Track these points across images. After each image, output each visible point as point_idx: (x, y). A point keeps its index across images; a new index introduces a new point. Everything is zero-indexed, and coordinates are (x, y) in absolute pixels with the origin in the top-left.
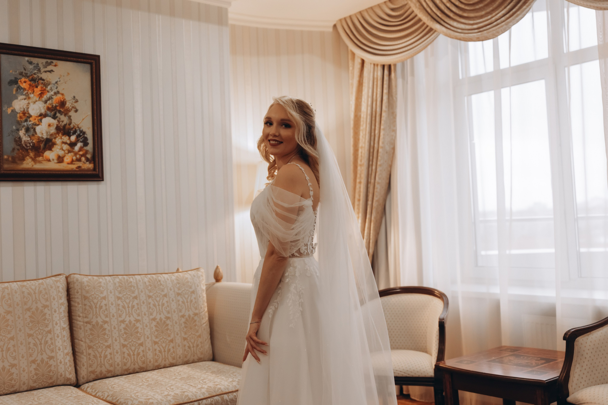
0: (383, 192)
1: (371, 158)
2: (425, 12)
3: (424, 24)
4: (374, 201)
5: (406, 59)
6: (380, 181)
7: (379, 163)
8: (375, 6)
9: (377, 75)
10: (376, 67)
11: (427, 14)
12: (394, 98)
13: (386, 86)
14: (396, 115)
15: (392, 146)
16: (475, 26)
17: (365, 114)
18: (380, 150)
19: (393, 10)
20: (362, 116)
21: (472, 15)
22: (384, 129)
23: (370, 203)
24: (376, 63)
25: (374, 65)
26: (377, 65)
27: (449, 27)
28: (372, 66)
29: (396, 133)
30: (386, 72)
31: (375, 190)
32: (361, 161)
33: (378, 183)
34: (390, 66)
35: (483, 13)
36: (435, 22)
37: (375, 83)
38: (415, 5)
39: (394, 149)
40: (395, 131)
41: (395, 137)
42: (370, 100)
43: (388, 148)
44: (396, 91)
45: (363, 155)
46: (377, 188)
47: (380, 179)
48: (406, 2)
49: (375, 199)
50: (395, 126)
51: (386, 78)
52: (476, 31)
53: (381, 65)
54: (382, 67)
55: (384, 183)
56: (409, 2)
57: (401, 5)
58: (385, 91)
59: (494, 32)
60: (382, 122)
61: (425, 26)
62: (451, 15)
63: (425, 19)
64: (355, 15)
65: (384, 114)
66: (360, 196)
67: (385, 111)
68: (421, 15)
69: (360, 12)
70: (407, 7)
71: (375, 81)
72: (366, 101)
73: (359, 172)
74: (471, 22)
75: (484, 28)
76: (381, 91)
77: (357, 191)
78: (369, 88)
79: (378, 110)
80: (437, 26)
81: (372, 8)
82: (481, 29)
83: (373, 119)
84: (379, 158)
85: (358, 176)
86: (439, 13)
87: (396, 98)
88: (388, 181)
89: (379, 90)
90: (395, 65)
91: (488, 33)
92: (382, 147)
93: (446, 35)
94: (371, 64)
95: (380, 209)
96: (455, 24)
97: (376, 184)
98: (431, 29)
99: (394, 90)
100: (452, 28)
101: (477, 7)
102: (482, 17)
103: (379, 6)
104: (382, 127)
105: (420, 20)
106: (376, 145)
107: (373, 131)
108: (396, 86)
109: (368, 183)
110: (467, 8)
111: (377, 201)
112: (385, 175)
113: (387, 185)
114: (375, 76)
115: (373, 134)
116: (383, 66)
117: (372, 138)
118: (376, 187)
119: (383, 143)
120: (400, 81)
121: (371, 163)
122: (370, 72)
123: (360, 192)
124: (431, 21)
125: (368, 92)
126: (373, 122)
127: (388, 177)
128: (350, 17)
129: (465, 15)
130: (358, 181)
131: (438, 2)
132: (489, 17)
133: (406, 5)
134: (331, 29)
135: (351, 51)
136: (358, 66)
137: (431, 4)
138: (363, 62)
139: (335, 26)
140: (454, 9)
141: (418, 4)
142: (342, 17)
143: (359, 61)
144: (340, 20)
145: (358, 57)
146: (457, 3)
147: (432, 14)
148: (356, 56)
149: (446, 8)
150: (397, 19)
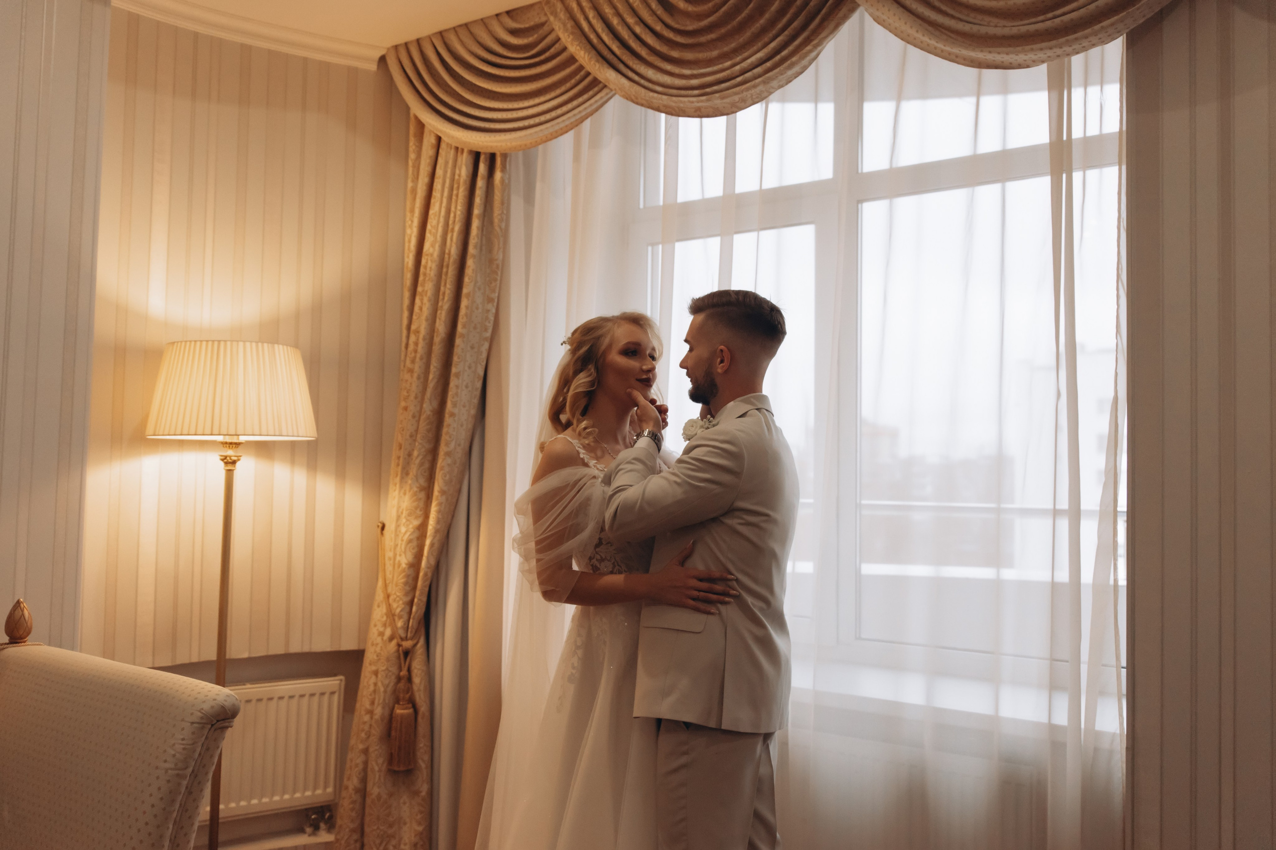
2: (584, 41)
3: (581, 68)
5: (534, 146)
6: (455, 411)
8: (475, 22)
10: (459, 155)
11: (589, 46)
12: (498, 228)
13: (479, 200)
16: (695, 82)
19: (514, 32)
21: (689, 56)
24: (463, 148)
26: (463, 151)
27: (636, 78)
35: (715, 53)
36: (606, 65)
37: (454, 192)
38: (565, 25)
42: (440, 227)
44: (503, 213)
47: (455, 405)
48: (543, 19)
52: (696, 92)
53: (472, 152)
54: (474, 156)
56: (552, 18)
57: (532, 23)
58: (477, 211)
59: (736, 98)
60: (466, 279)
61: (582, 73)
62: (643, 52)
63: (583, 57)
64: (430, 37)
67: (474, 256)
68: (575, 48)
69: (441, 33)
70: (546, 28)
71: (455, 186)
72: (433, 230)
74: (687, 72)
75: (715, 88)
76: (466, 210)
78: (441, 200)
79: (455, 251)
80: (608, 75)
81: (466, 25)
82: (708, 90)
86: (615, 47)
91: (723, 98)
93: (628, 98)
94: (452, 148)
96: (650, 73)
98: (595, 82)
100: (642, 82)
101: (703, 39)
102: (710, 62)
103: (483, 21)
105: (572, 60)
108: (503, 203)
110: (679, 39)
114: (456, 176)
116: (478, 155)
118: (445, 423)
122: (448, 166)
124: (597, 61)
125: (440, 210)
128: (418, 41)
129: (675, 54)
131: (615, 21)
132: (728, 64)
133: (543, 25)
134: (374, 67)
135: (416, 118)
136: (427, 151)
137: (599, 26)
138: (439, 139)
139: (383, 60)
140: (650, 40)
141: (570, 24)
142: (401, 40)
143: (433, 140)
144: (396, 47)
145: (431, 131)
146: (658, 27)
147: (601, 47)
148: (426, 130)
149: (633, 36)
150: (524, 53)
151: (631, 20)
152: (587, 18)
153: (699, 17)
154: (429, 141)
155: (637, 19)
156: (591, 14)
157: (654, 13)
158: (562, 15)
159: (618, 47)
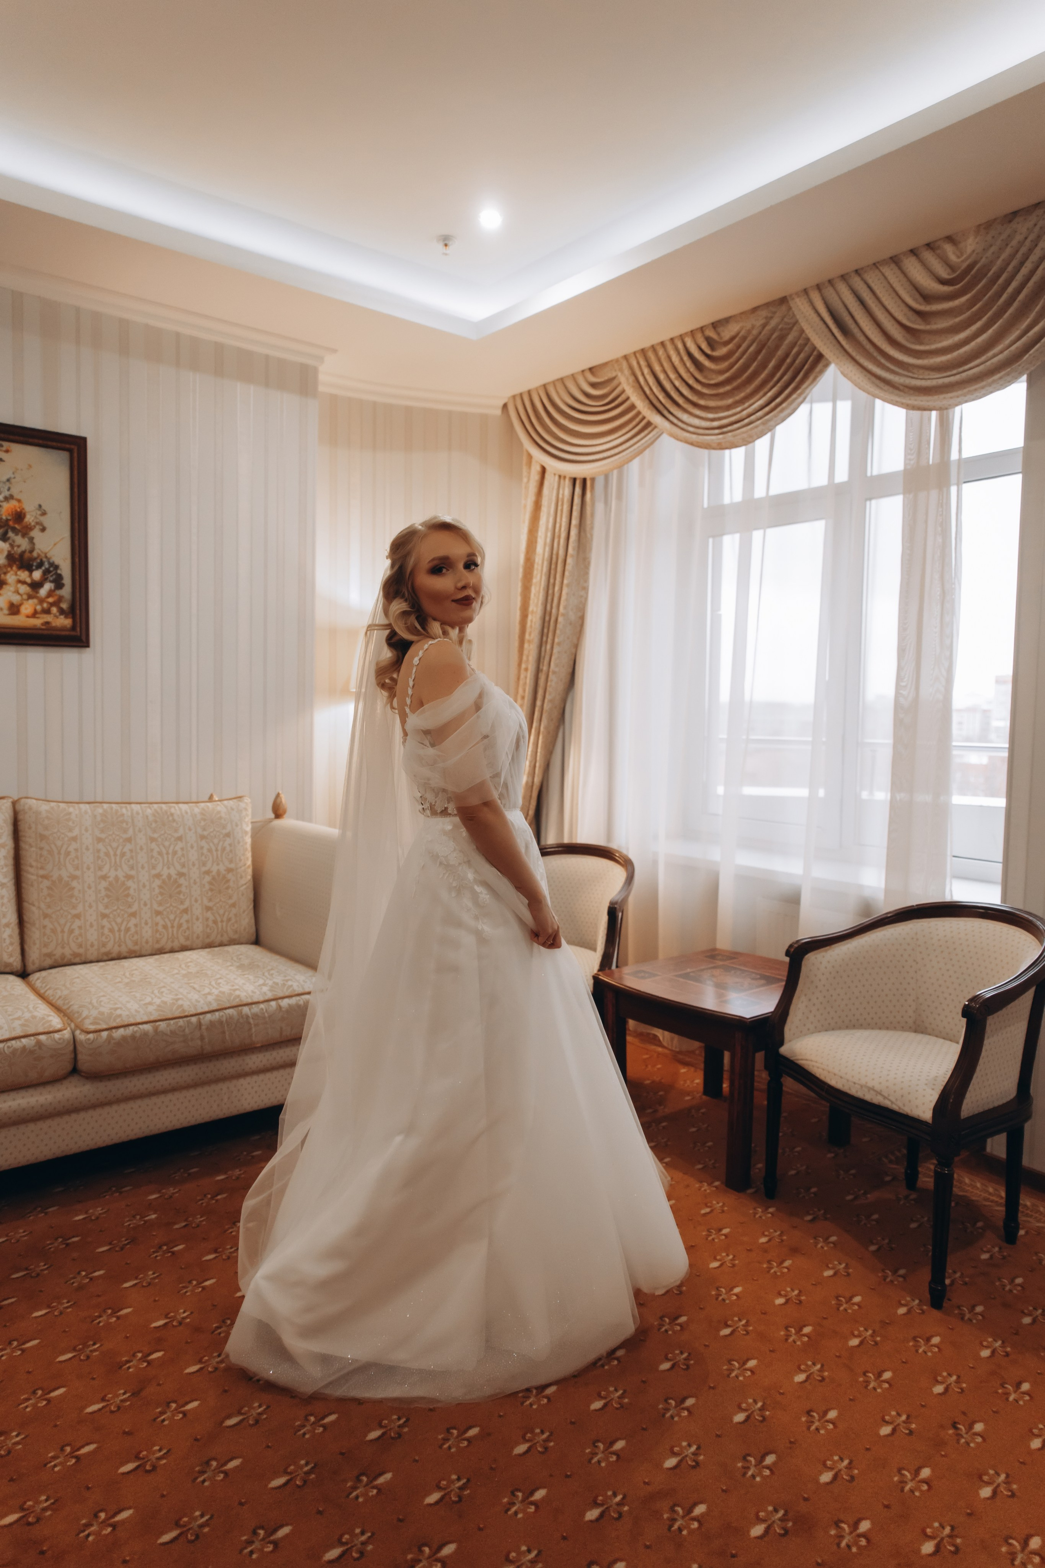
0: (561, 687)
1: (546, 630)
2: (642, 393)
3: (639, 413)
4: (546, 701)
5: (612, 470)
6: (557, 670)
7: (556, 640)
8: (567, 377)
9: (563, 495)
10: (562, 481)
11: (643, 397)
12: (588, 535)
13: (576, 514)
14: (589, 563)
15: (580, 614)
16: (716, 424)
17: (541, 557)
18: (560, 619)
19: (594, 385)
20: (537, 560)
21: (711, 403)
22: (568, 585)
23: (539, 703)
24: (562, 474)
25: (560, 476)
26: (565, 477)
27: (675, 421)
28: (557, 478)
29: (587, 593)
30: (578, 490)
31: (549, 684)
32: (530, 635)
33: (554, 673)
34: (584, 481)
35: (730, 401)
36: (655, 412)
37: (559, 508)
38: (627, 379)
39: (582, 618)
40: (585, 589)
41: (586, 599)
42: (549, 535)
43: (572, 616)
44: (592, 523)
45: (533, 625)
46: (552, 681)
47: (557, 666)
48: (614, 374)
49: (548, 697)
50: (586, 580)
51: (577, 500)
52: (717, 431)
53: (570, 478)
54: (572, 481)
55: (564, 672)
56: (619, 374)
57: (606, 378)
58: (575, 522)
59: (745, 435)
60: (567, 573)
61: (640, 417)
62: (680, 401)
63: (641, 405)
64: (537, 389)
65: (569, 560)
66: (524, 691)
67: (572, 556)
68: (636, 399)
69: (545, 386)
70: (615, 383)
71: (560, 504)
72: (543, 537)
73: (525, 652)
74: (711, 416)
75: (730, 428)
76: (568, 522)
77: (521, 682)
78: (549, 514)
79: (561, 552)
80: (656, 419)
81: (562, 380)
82: (725, 430)
83: (553, 567)
84: (558, 632)
85: (524, 658)
86: (661, 396)
87: (592, 535)
88: (570, 670)
89: (565, 520)
90: (593, 480)
91: (734, 436)
92: (563, 615)
93: (672, 435)
94: (555, 474)
95: (556, 714)
96: (685, 417)
97: (550, 674)
98: (649, 424)
99: (588, 522)
100: (680, 424)
101: (722, 390)
102: (728, 408)
103: (573, 377)
104: (565, 582)
105: (633, 407)
106: (554, 611)
107: (551, 587)
108: (592, 515)
109: (538, 671)
110: (705, 391)
111: (551, 701)
112: (566, 660)
113: (569, 677)
114: (560, 496)
115: (550, 592)
116: (574, 480)
117: (550, 598)
118: (549, 679)
119: (565, 608)
120: (600, 507)
121: (544, 639)
122: (553, 489)
123: (525, 684)
124: (649, 408)
125: (548, 522)
126: (552, 572)
127: (572, 663)
128: (529, 392)
129: (702, 402)
130: (523, 666)
131: (662, 377)
132: (739, 409)
133: (613, 379)
134: (499, 412)
135: (527, 451)
136: (535, 476)
137: (651, 380)
138: (544, 470)
139: (505, 406)
140: (685, 391)
141: (632, 379)
142: (517, 391)
143: (539, 468)
144: (514, 397)
145: (537, 462)
146: (691, 382)
147: (652, 397)
148: (533, 461)
149: (673, 388)
150: (598, 401)
151: (673, 376)
152: (643, 374)
153: (721, 372)
154: (536, 469)
155: (677, 375)
156: (646, 371)
157: (688, 371)
158: (627, 372)
159: (663, 397)
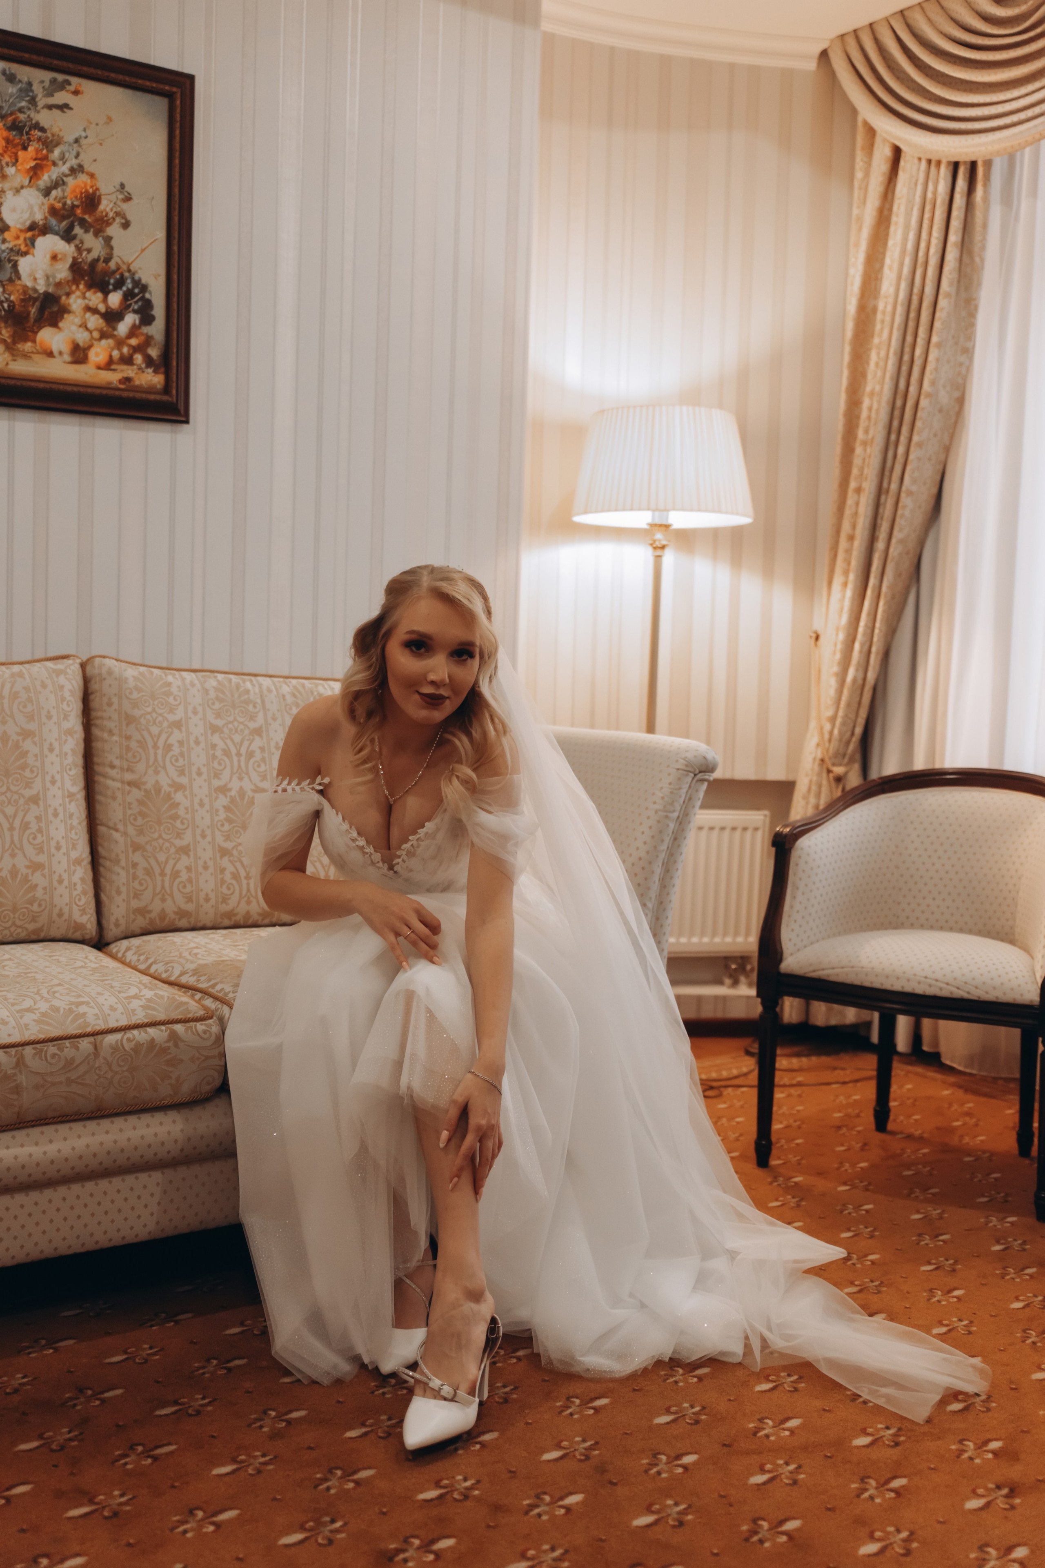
0: (919, 518)
1: (896, 423)
4: (894, 541)
5: (1022, 148)
6: (914, 488)
7: (916, 438)
9: (935, 193)
10: (933, 168)
12: (977, 259)
13: (956, 223)
14: (976, 308)
15: (957, 394)
17: (891, 300)
18: (923, 403)
20: (881, 306)
22: (939, 345)
23: (880, 545)
24: (934, 158)
25: (929, 162)
26: (939, 163)
28: (923, 164)
29: (971, 359)
30: (961, 183)
31: (899, 512)
32: (866, 431)
33: (910, 493)
34: (973, 165)
37: (927, 215)
39: (961, 401)
40: (968, 352)
41: (969, 369)
42: (908, 261)
43: (945, 398)
44: (984, 239)
45: (873, 415)
46: (904, 507)
47: (914, 481)
49: (897, 535)
50: (970, 337)
51: (957, 201)
53: (949, 163)
54: (951, 168)
55: (926, 493)
58: (953, 238)
60: (937, 325)
64: (887, 20)
65: (942, 303)
66: (854, 527)
69: (902, 13)
71: (928, 208)
72: (896, 266)
73: (857, 461)
76: (942, 239)
77: (848, 512)
78: (907, 227)
79: (929, 290)
83: (913, 315)
84: (919, 424)
85: (855, 471)
87: (982, 260)
88: (935, 490)
89: (937, 234)
90: (988, 164)
92: (929, 395)
94: (920, 159)
95: (907, 564)
97: (903, 495)
99: (978, 237)
104: (935, 339)
106: (913, 389)
107: (907, 350)
108: (985, 226)
109: (880, 491)
111: (901, 541)
112: (929, 472)
113: (932, 501)
114: (929, 195)
115: (906, 358)
116: (956, 166)
117: (905, 368)
118: (900, 504)
119: (933, 383)
120: (996, 213)
121: (893, 437)
122: (916, 184)
123: (856, 514)
125: (905, 239)
126: (911, 324)
127: (938, 478)
128: (871, 26)
130: (853, 485)
134: (813, 66)
135: (866, 125)
136: (882, 167)
138: (898, 150)
139: (824, 55)
142: (847, 26)
143: (890, 148)
144: (842, 37)
145: (886, 140)
148: (878, 139)
154: (884, 152)
